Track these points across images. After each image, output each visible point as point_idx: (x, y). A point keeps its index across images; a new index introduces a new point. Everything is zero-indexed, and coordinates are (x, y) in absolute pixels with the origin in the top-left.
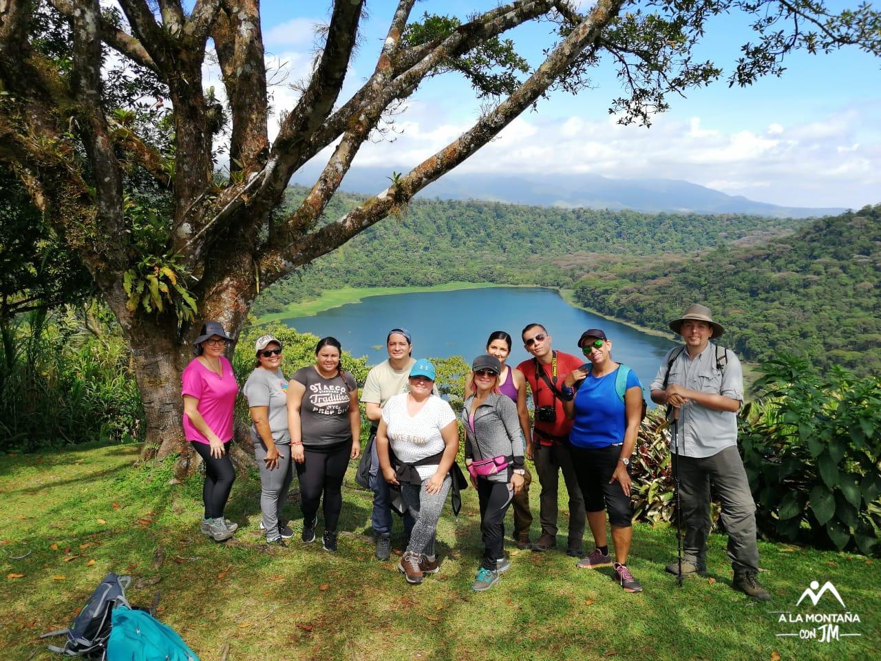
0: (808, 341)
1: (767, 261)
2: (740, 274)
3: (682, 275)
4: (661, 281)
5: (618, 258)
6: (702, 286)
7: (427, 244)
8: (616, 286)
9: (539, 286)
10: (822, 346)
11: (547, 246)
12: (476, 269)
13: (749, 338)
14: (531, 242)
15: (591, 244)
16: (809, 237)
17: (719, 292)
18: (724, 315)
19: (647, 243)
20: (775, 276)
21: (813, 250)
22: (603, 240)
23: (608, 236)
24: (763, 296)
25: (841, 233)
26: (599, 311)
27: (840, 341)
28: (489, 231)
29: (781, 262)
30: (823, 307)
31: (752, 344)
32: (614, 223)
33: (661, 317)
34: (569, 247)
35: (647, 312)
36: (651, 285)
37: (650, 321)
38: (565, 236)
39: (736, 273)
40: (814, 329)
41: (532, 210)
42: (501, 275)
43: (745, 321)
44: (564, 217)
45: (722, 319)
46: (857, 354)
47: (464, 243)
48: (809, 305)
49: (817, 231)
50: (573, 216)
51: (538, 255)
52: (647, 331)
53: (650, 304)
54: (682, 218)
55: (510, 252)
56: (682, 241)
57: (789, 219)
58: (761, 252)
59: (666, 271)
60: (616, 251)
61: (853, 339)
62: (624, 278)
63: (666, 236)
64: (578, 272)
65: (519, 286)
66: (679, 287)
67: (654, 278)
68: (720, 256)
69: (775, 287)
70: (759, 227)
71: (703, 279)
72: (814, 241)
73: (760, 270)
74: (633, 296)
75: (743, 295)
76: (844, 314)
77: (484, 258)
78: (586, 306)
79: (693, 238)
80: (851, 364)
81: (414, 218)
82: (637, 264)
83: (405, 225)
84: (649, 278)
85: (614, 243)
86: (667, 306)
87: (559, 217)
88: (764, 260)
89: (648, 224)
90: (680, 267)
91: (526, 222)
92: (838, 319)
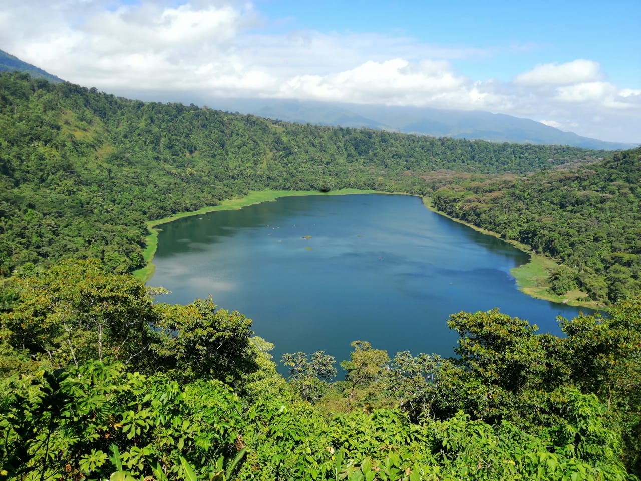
0: (599, 244)
1: (576, 182)
2: (554, 191)
3: (511, 190)
4: (496, 194)
5: (468, 175)
6: (525, 199)
7: (328, 159)
8: (462, 196)
9: (408, 194)
10: (609, 248)
11: (418, 165)
12: (363, 179)
13: (555, 240)
14: (406, 161)
15: (451, 164)
16: (609, 165)
17: (537, 204)
18: (538, 221)
19: (493, 165)
20: (580, 194)
21: (611, 175)
22: (460, 161)
23: (464, 158)
24: (570, 208)
25: (633, 163)
26: (449, 214)
27: (623, 246)
28: (375, 152)
29: (586, 183)
30: (614, 219)
31: (556, 245)
32: (469, 149)
33: (492, 221)
34: (434, 166)
35: (483, 217)
36: (489, 196)
37: (484, 224)
38: (432, 157)
39: (551, 190)
40: (605, 235)
41: (409, 138)
42: (381, 185)
43: (553, 227)
44: (432, 144)
45: (537, 224)
46: (634, 256)
47: (357, 160)
48: (603, 216)
49: (616, 161)
50: (439, 143)
51: (410, 171)
52: (482, 231)
53: (486, 211)
54: (521, 147)
55: (390, 168)
56: (519, 164)
57: (602, 151)
58: (572, 175)
59: (500, 187)
60: (469, 171)
61: (633, 244)
62: (469, 190)
63: (508, 160)
64: (437, 185)
65: (394, 193)
66: (508, 199)
67: (491, 191)
68: (541, 177)
69: (579, 202)
70: (578, 156)
71: (526, 194)
72: (613, 168)
73: (569, 189)
74: (474, 204)
75: (555, 207)
76: (629, 225)
77: (370, 172)
78: (439, 210)
79: (528, 163)
80: (629, 264)
81: (320, 140)
82: (482, 180)
83: (313, 145)
84: (486, 192)
85: (468, 164)
86: (498, 213)
87: (428, 143)
88: (574, 181)
89: (495, 151)
90: (511, 184)
91: (403, 146)
92: (624, 228)
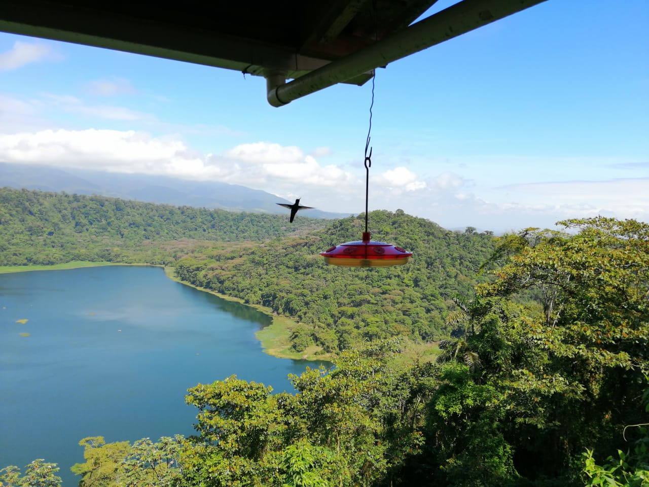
0: (328, 301)
1: (306, 247)
2: (288, 256)
3: (251, 257)
4: (237, 261)
5: (210, 244)
6: (264, 264)
7: (51, 229)
8: (205, 265)
9: (149, 264)
10: (336, 304)
11: (158, 234)
12: (96, 250)
13: (292, 300)
14: (145, 230)
15: (192, 233)
16: (330, 231)
17: (275, 269)
18: (277, 285)
19: (233, 233)
20: (309, 257)
21: (332, 241)
22: (201, 230)
23: (205, 227)
24: (302, 270)
25: (348, 230)
26: (193, 283)
27: (346, 301)
28: (109, 220)
29: (314, 248)
30: (337, 278)
31: (294, 305)
32: (209, 218)
33: (236, 287)
34: (175, 235)
35: (227, 284)
36: (231, 264)
37: (229, 290)
38: (172, 226)
39: (286, 255)
40: (332, 293)
41: (147, 206)
42: (117, 256)
43: (290, 289)
44: (172, 213)
45: (276, 287)
46: (355, 309)
47: (87, 230)
48: (329, 276)
49: (335, 228)
50: (179, 212)
51: (150, 240)
52: (227, 298)
53: (229, 278)
54: (257, 216)
55: (127, 238)
56: (257, 232)
57: (324, 220)
58: (302, 241)
59: (241, 254)
60: (209, 239)
61: (354, 299)
62: (212, 258)
63: (246, 228)
64: (179, 254)
65: (133, 264)
66: (249, 265)
67: (232, 258)
68: (277, 243)
69: (309, 265)
70: (306, 224)
71: (265, 259)
72: (333, 234)
73: (301, 253)
74: (216, 272)
75: (290, 270)
76: (349, 282)
77: (103, 242)
78: (183, 279)
79: (264, 230)
80: (352, 317)
81: (40, 207)
82: (223, 248)
83: (31, 213)
84: (229, 259)
85: (209, 233)
86: (240, 279)
87: (167, 212)
88: (304, 246)
89: (234, 220)
90: (251, 251)
91: (141, 215)
92: (345, 286)
